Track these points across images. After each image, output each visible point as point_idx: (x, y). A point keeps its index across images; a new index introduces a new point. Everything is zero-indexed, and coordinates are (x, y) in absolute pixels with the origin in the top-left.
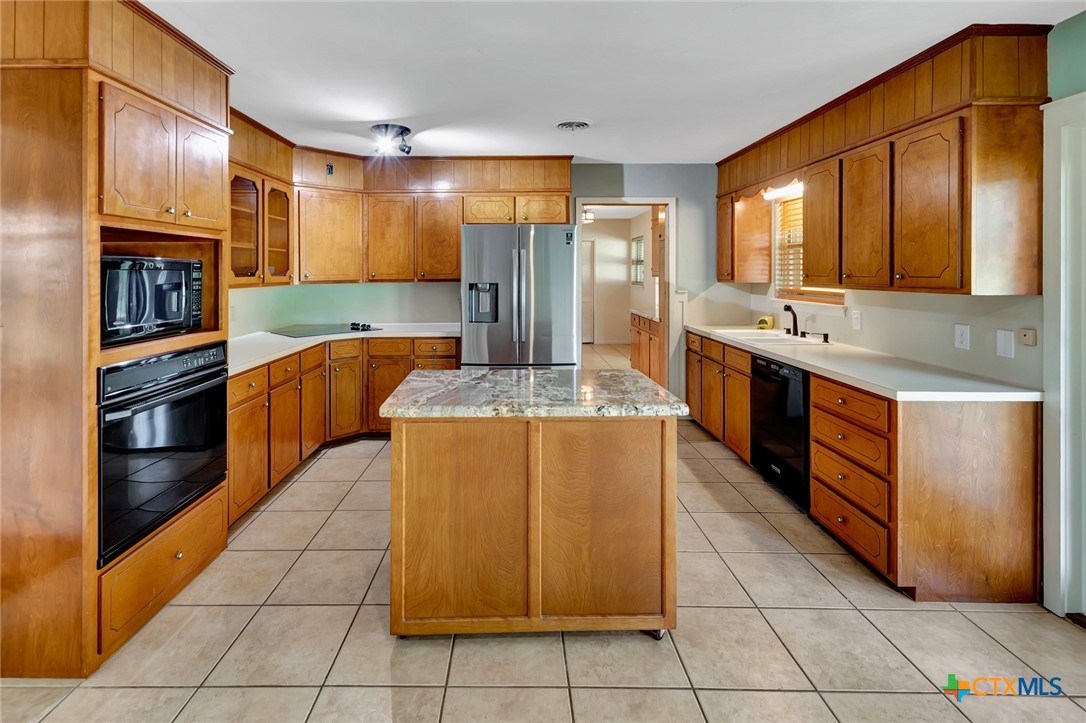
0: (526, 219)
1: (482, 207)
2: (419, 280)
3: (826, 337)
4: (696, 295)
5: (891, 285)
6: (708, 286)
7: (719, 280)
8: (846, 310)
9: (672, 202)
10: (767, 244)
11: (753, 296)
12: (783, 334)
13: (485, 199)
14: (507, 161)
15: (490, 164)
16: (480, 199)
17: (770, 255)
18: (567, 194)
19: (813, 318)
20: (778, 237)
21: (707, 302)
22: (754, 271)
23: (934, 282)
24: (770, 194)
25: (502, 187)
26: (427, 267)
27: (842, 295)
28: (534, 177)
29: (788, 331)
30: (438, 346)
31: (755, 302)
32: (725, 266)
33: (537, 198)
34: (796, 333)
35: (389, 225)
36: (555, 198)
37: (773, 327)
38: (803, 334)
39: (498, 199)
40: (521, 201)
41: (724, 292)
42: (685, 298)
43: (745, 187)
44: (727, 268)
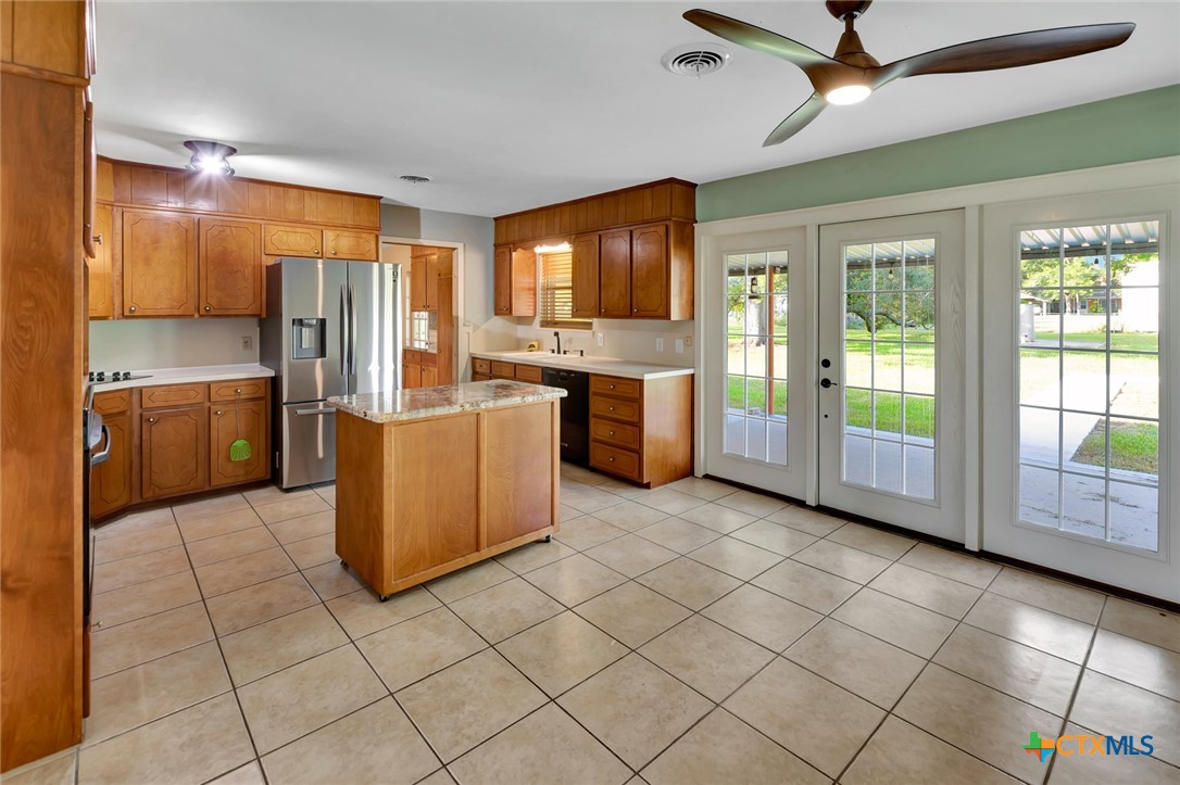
0: (335, 254)
1: (285, 238)
2: (201, 316)
3: (582, 352)
4: (479, 327)
5: (630, 315)
6: (487, 319)
7: (496, 314)
8: (594, 333)
9: (460, 246)
10: (532, 286)
11: (519, 327)
12: (550, 354)
13: (288, 229)
14: (313, 193)
15: (294, 192)
16: (283, 228)
17: (535, 294)
18: (376, 232)
19: (570, 341)
20: (541, 281)
21: (487, 332)
22: (521, 306)
23: (654, 313)
24: (539, 250)
25: (307, 219)
26: (213, 301)
27: (591, 324)
28: (346, 213)
29: (553, 351)
30: (243, 388)
31: (521, 331)
32: (501, 304)
33: (346, 234)
34: (559, 352)
35: (156, 248)
36: (364, 235)
37: (538, 350)
38: (565, 352)
39: (304, 230)
40: (329, 235)
41: (498, 323)
42: (470, 329)
43: (523, 241)
44: (504, 304)
